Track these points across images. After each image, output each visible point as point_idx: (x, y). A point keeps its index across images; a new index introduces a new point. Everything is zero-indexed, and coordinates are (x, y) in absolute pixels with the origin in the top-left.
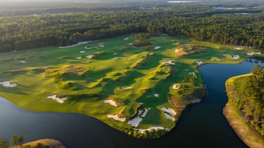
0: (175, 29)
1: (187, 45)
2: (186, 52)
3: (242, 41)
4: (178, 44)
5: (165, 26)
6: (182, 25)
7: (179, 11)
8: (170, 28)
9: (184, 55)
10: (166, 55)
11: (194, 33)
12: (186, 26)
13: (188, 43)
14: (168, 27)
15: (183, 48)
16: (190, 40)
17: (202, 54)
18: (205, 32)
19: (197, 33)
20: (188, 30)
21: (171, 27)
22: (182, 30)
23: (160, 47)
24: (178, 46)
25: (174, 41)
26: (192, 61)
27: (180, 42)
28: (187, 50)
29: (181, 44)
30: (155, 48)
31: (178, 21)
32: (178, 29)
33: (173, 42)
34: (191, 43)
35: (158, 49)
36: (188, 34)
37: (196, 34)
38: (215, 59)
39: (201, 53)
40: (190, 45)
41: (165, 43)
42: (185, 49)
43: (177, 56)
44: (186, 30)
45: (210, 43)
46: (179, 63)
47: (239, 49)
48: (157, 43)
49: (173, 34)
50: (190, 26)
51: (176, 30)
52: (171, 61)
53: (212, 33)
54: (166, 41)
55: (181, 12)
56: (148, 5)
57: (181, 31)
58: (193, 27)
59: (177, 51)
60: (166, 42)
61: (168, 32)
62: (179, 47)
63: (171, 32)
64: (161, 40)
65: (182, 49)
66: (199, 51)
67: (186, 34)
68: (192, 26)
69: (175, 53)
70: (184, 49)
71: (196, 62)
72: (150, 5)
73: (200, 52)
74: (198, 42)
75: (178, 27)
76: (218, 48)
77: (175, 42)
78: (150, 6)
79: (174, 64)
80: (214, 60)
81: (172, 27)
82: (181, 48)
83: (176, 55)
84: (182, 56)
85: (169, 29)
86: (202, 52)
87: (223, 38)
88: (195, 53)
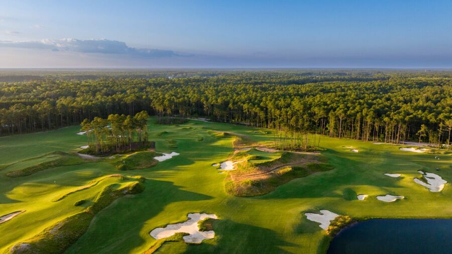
0: (226, 104)
1: (263, 144)
2: (261, 169)
3: (423, 128)
4: (235, 143)
5: (203, 99)
6: (243, 97)
7: (239, 78)
8: (214, 101)
9: (257, 184)
10: (189, 188)
11: (278, 112)
12: (256, 99)
13: (264, 139)
14: (210, 100)
15: (250, 156)
16: (268, 130)
17: (319, 174)
18: (307, 108)
19: (287, 112)
20: (262, 104)
21: (217, 100)
22: (245, 106)
23: (177, 154)
24: (234, 150)
25: (222, 134)
26: (290, 211)
27: (242, 137)
28: (263, 161)
29: (245, 141)
30: (156, 158)
31: (235, 90)
32: (234, 104)
33: (220, 138)
34: (275, 139)
35: (167, 161)
36: (262, 115)
37: (284, 113)
38: (373, 194)
39: (314, 171)
40: (273, 143)
41: (197, 140)
42: (258, 158)
43: (230, 191)
44: (256, 106)
45: (327, 137)
46: (237, 228)
47: (419, 151)
48: (170, 142)
49: (222, 116)
50: (264, 99)
51: (230, 105)
52: (204, 217)
53: (327, 111)
54: (201, 135)
55: (242, 80)
56: (182, 73)
57: (241, 109)
58: (271, 100)
59: (229, 166)
60: (199, 137)
61: (209, 113)
62: (236, 152)
63: (217, 112)
64: (188, 132)
65: (245, 159)
66: (305, 163)
67: (256, 113)
68: (269, 98)
69: (223, 177)
70: (253, 159)
71: (311, 217)
72: (186, 73)
73: (310, 166)
74: (296, 135)
75: (234, 100)
76: (357, 151)
77: (227, 136)
78: (187, 75)
79: (211, 235)
80: (370, 197)
81: (219, 100)
82: (245, 154)
83: (224, 183)
84: (249, 189)
85: (212, 105)
86: (318, 168)
87: (362, 123)
88: (293, 174)
